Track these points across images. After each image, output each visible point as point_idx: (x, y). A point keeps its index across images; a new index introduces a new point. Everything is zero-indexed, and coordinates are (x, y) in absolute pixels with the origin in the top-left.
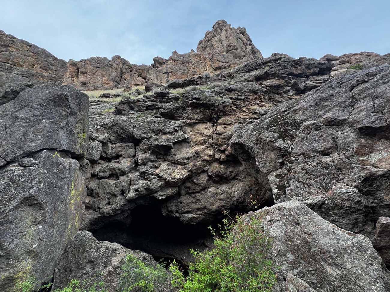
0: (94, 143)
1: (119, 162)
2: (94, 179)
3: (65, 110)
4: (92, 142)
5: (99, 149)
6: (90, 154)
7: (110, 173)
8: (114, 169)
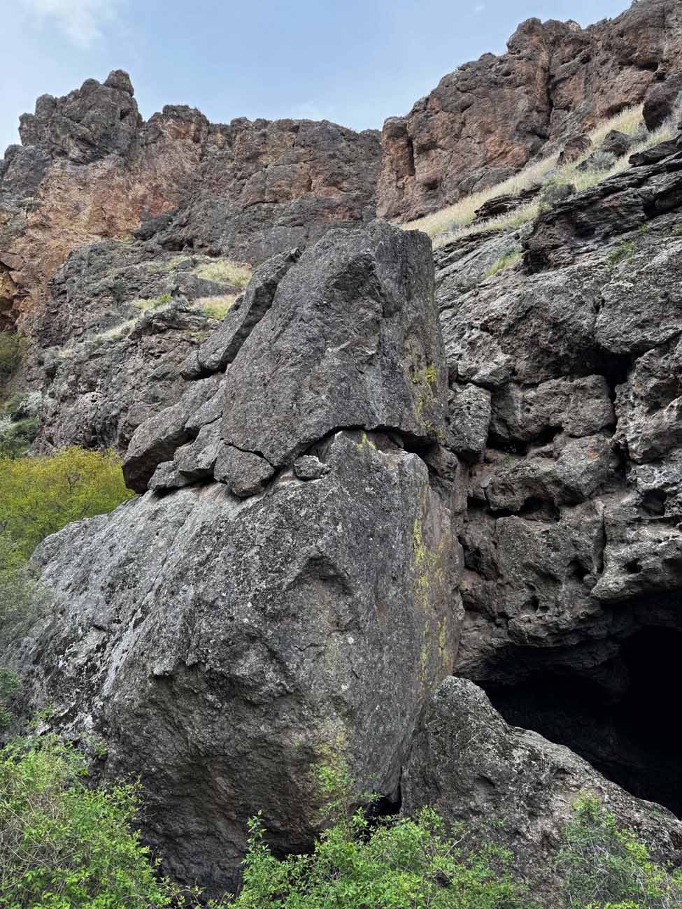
0: (466, 392)
1: (555, 454)
2: (478, 515)
3: (369, 307)
4: (458, 390)
5: (481, 413)
6: (456, 432)
7: (527, 495)
8: (537, 480)
